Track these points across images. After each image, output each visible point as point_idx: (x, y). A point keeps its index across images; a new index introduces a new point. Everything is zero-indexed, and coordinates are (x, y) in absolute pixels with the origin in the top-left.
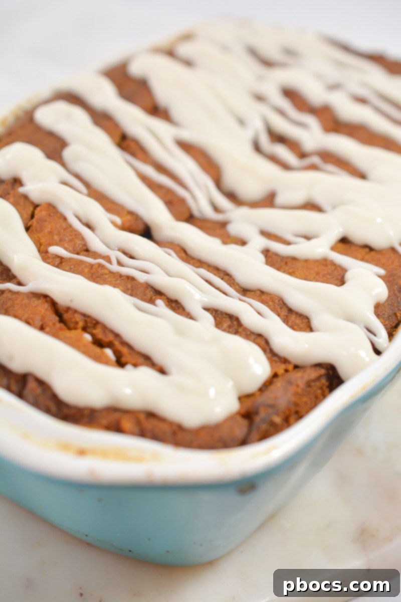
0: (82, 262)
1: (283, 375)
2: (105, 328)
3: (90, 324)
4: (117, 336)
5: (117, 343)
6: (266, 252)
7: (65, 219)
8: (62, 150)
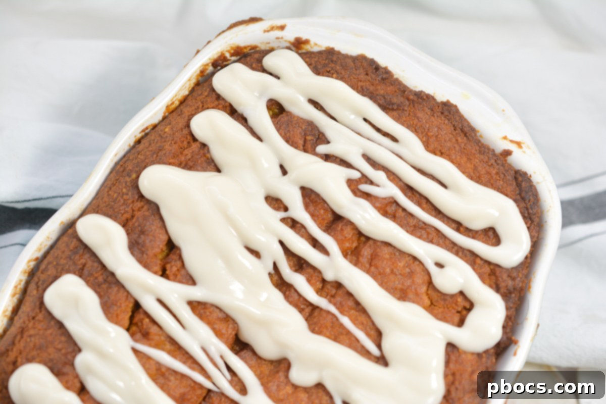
8: (74, 357)
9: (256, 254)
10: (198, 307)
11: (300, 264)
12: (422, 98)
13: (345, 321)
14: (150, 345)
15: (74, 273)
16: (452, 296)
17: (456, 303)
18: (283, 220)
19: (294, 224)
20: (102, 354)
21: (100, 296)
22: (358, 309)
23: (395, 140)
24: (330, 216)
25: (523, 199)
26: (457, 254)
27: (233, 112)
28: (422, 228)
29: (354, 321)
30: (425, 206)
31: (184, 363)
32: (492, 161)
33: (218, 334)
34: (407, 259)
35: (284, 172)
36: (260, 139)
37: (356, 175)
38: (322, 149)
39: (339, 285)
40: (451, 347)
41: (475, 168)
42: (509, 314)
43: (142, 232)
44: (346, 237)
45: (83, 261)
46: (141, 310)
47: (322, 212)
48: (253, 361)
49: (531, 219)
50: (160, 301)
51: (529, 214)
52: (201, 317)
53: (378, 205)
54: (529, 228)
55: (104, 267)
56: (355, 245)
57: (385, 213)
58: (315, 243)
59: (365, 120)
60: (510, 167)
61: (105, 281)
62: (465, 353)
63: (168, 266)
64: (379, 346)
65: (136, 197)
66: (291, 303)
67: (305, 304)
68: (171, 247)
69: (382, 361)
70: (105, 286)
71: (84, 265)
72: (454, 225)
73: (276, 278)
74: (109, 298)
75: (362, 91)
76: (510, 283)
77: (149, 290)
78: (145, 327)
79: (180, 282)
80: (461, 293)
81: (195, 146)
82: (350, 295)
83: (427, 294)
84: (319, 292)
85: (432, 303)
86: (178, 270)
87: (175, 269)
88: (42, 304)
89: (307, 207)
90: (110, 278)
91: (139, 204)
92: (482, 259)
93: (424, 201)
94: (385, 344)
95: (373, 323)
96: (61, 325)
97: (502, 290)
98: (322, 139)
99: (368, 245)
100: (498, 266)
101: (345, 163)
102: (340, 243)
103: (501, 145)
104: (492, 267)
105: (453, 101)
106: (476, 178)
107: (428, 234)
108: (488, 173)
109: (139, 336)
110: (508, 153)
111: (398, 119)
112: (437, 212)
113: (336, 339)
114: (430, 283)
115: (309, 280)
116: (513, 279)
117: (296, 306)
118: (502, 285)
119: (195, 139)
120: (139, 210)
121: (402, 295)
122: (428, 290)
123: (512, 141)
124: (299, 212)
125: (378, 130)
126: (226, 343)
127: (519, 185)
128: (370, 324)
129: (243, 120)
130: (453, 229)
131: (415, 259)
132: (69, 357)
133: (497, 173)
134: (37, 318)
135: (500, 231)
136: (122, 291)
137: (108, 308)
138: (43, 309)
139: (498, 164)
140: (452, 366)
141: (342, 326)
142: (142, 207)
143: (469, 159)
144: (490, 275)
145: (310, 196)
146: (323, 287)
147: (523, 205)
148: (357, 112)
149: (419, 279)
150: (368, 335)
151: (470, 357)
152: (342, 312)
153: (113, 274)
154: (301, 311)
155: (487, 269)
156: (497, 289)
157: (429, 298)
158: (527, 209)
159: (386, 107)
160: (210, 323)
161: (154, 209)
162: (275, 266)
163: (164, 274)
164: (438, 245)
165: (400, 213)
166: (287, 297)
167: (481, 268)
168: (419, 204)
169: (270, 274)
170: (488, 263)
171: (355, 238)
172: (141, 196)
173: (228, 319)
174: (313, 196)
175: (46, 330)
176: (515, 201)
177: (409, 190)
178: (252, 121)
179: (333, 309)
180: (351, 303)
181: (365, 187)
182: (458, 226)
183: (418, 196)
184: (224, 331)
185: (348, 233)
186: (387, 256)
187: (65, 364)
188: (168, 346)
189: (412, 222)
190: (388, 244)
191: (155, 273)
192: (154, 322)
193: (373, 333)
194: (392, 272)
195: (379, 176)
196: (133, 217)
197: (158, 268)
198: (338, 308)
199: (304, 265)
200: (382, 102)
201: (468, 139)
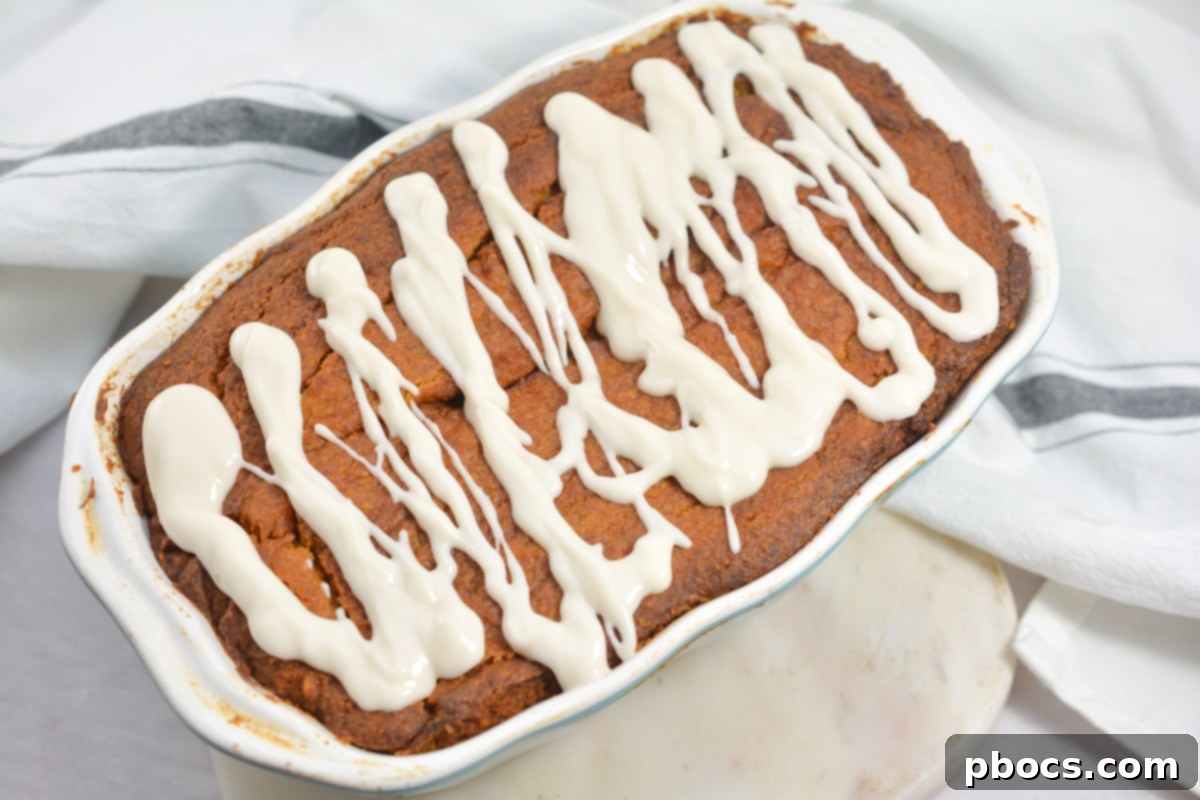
0: (344, 452)
1: (498, 662)
2: (331, 556)
3: (318, 547)
4: (338, 569)
5: (336, 579)
6: (572, 477)
7: (350, 382)
8: (394, 261)
9: (654, 231)
10: (561, 265)
11: (703, 264)
12: (928, 129)
13: (732, 340)
14: (487, 285)
15: (431, 174)
16: (875, 353)
17: (877, 363)
18: (703, 208)
19: (714, 215)
20: (427, 266)
21: (450, 208)
22: (752, 331)
23: (876, 162)
24: (761, 220)
25: (1009, 274)
26: (901, 311)
27: (690, 72)
28: (869, 270)
29: (743, 344)
30: (883, 245)
31: (520, 320)
32: (988, 223)
33: (573, 305)
34: (837, 298)
35: (725, 153)
36: (710, 110)
37: (810, 182)
38: (781, 144)
39: (741, 302)
40: (849, 405)
41: (964, 224)
42: (937, 392)
43: (529, 160)
44: (770, 247)
45: (446, 167)
46: (491, 243)
47: (752, 211)
48: (603, 357)
49: (1009, 298)
50: (518, 240)
51: (1009, 292)
52: (559, 277)
53: (825, 223)
54: (1002, 309)
55: (467, 182)
56: (779, 263)
57: (830, 237)
58: (731, 246)
59: (850, 132)
60: (1010, 238)
61: (463, 197)
62: (864, 417)
63: (543, 208)
64: (761, 379)
65: (537, 122)
66: (675, 305)
67: (691, 314)
68: (556, 189)
69: (759, 393)
70: (460, 202)
71: (446, 173)
72: (911, 280)
73: (668, 274)
74: (460, 214)
75: (859, 97)
76: (952, 357)
77: (509, 221)
78: (489, 262)
79: (552, 228)
80: (887, 353)
81: (628, 94)
82: (749, 313)
83: (846, 345)
84: (715, 305)
85: (847, 357)
86: (553, 216)
87: (550, 213)
88: (380, 195)
89: (737, 200)
90: (470, 196)
91: (537, 131)
92: (929, 324)
93: (883, 240)
94: (769, 377)
95: (764, 352)
96: (393, 225)
97: (939, 363)
98: (786, 133)
99: (794, 266)
100: (946, 336)
101: (802, 167)
102: (761, 251)
103: (1007, 213)
104: (938, 336)
105: (968, 143)
106: (961, 232)
107: (875, 279)
108: (979, 235)
109: (478, 269)
110: (1013, 224)
111: (890, 141)
112: (896, 258)
113: (713, 355)
114: (854, 334)
115: (707, 287)
116: (958, 355)
117: (680, 312)
118: (942, 356)
119: (631, 86)
120: (535, 137)
121: (814, 333)
122: (848, 340)
123: (1025, 214)
124: (725, 203)
125: (861, 147)
126: (578, 319)
127: (1010, 258)
128: (760, 351)
129: (699, 84)
130: (909, 283)
131: (847, 301)
132: (389, 259)
133: (989, 238)
134: (369, 208)
135: (965, 300)
136: (478, 213)
137: (455, 225)
138: (380, 201)
139: (994, 228)
140: (841, 424)
141: (725, 344)
142: (539, 136)
143: (960, 212)
144: (932, 345)
145: (746, 190)
146: (720, 302)
147: (1006, 279)
148: (842, 117)
149: (842, 325)
150: (753, 363)
151: (868, 424)
152: (732, 329)
153: (475, 192)
154: (684, 319)
155: (931, 337)
156: (933, 361)
157: (846, 350)
158: (1009, 285)
159: (881, 123)
160: (566, 288)
161: (552, 139)
162: (672, 258)
163: (536, 215)
164: (883, 294)
165: (849, 244)
166: (672, 298)
167: (924, 334)
168: (877, 242)
169: (661, 265)
170: (936, 331)
171: (782, 253)
172: (543, 124)
173: (590, 293)
174: (748, 189)
175: (374, 223)
176: (998, 272)
177: (871, 222)
178: (709, 88)
179: (721, 321)
180: (746, 322)
181: (816, 200)
182: (915, 280)
183: (878, 232)
184: (580, 304)
185: (775, 243)
186: (813, 286)
187: (382, 264)
188: (508, 295)
189: (859, 258)
190: (818, 272)
191: (527, 209)
192: (502, 262)
193: (760, 363)
194: (812, 306)
195: (839, 192)
196: (523, 142)
197: (531, 205)
198: (728, 322)
199: (708, 268)
200: (877, 114)
201: (968, 189)
